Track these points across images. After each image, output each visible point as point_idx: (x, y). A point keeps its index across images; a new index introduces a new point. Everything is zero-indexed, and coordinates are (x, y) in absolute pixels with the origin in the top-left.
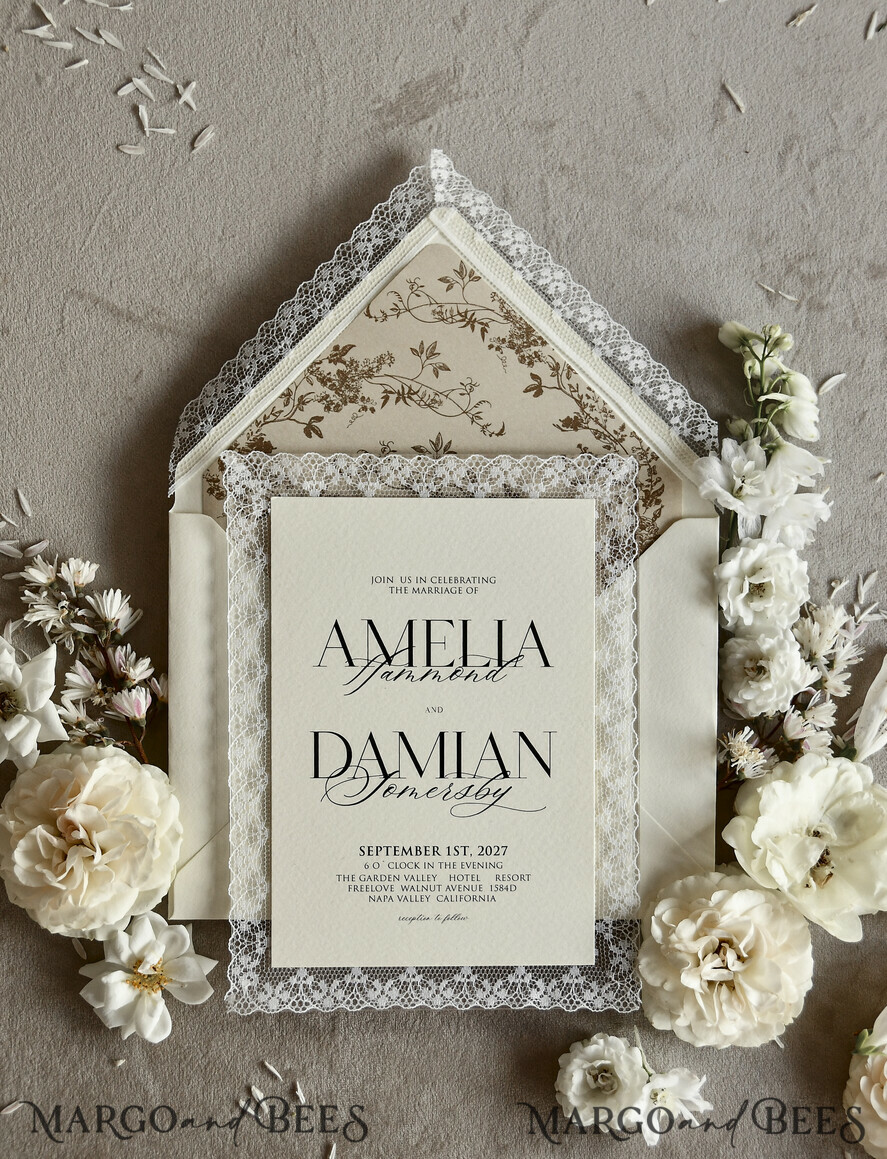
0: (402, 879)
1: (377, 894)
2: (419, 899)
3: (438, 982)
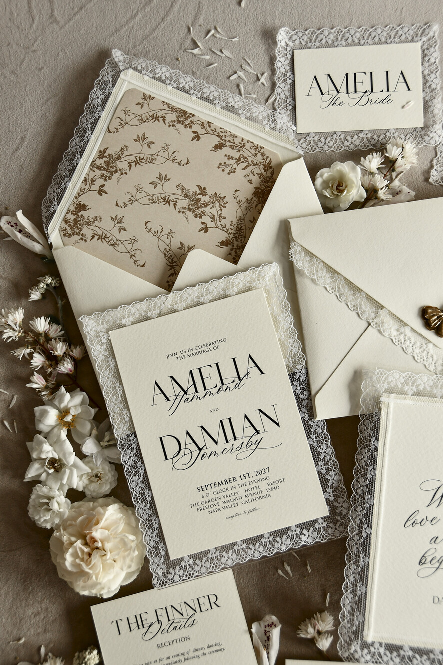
0: (222, 498)
1: (212, 509)
2: (233, 506)
3: (254, 545)
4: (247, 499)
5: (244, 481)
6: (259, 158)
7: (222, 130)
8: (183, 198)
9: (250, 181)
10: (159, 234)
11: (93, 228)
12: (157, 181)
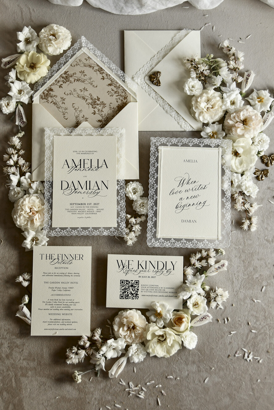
0: (78, 210)
1: (73, 213)
2: (81, 214)
3: (85, 230)
4: (87, 213)
5: (88, 206)
6: (124, 94)
7: (113, 79)
8: (90, 99)
9: (117, 101)
10: (76, 109)
11: (53, 99)
12: (83, 90)
